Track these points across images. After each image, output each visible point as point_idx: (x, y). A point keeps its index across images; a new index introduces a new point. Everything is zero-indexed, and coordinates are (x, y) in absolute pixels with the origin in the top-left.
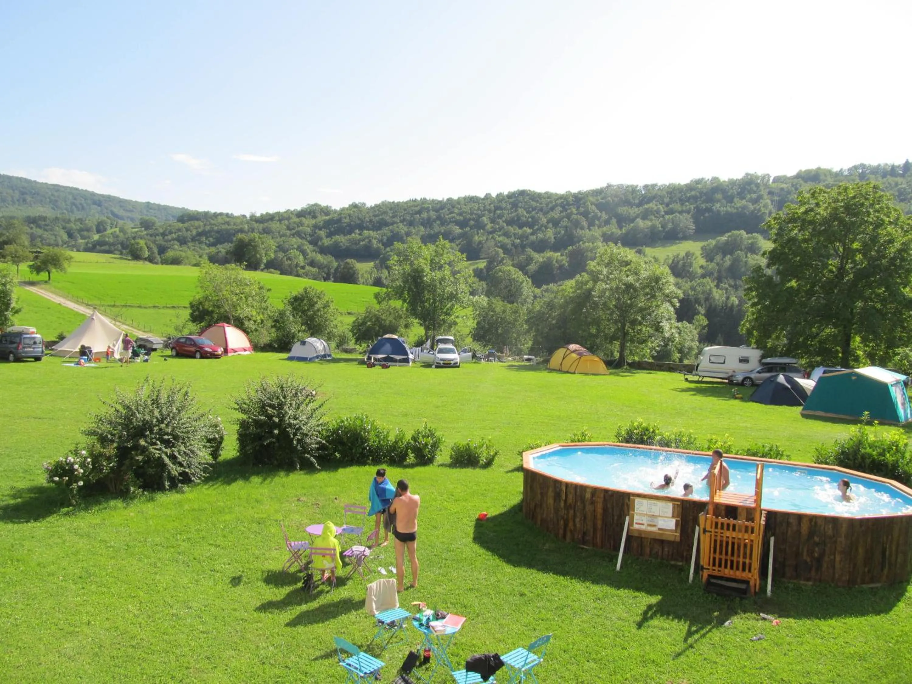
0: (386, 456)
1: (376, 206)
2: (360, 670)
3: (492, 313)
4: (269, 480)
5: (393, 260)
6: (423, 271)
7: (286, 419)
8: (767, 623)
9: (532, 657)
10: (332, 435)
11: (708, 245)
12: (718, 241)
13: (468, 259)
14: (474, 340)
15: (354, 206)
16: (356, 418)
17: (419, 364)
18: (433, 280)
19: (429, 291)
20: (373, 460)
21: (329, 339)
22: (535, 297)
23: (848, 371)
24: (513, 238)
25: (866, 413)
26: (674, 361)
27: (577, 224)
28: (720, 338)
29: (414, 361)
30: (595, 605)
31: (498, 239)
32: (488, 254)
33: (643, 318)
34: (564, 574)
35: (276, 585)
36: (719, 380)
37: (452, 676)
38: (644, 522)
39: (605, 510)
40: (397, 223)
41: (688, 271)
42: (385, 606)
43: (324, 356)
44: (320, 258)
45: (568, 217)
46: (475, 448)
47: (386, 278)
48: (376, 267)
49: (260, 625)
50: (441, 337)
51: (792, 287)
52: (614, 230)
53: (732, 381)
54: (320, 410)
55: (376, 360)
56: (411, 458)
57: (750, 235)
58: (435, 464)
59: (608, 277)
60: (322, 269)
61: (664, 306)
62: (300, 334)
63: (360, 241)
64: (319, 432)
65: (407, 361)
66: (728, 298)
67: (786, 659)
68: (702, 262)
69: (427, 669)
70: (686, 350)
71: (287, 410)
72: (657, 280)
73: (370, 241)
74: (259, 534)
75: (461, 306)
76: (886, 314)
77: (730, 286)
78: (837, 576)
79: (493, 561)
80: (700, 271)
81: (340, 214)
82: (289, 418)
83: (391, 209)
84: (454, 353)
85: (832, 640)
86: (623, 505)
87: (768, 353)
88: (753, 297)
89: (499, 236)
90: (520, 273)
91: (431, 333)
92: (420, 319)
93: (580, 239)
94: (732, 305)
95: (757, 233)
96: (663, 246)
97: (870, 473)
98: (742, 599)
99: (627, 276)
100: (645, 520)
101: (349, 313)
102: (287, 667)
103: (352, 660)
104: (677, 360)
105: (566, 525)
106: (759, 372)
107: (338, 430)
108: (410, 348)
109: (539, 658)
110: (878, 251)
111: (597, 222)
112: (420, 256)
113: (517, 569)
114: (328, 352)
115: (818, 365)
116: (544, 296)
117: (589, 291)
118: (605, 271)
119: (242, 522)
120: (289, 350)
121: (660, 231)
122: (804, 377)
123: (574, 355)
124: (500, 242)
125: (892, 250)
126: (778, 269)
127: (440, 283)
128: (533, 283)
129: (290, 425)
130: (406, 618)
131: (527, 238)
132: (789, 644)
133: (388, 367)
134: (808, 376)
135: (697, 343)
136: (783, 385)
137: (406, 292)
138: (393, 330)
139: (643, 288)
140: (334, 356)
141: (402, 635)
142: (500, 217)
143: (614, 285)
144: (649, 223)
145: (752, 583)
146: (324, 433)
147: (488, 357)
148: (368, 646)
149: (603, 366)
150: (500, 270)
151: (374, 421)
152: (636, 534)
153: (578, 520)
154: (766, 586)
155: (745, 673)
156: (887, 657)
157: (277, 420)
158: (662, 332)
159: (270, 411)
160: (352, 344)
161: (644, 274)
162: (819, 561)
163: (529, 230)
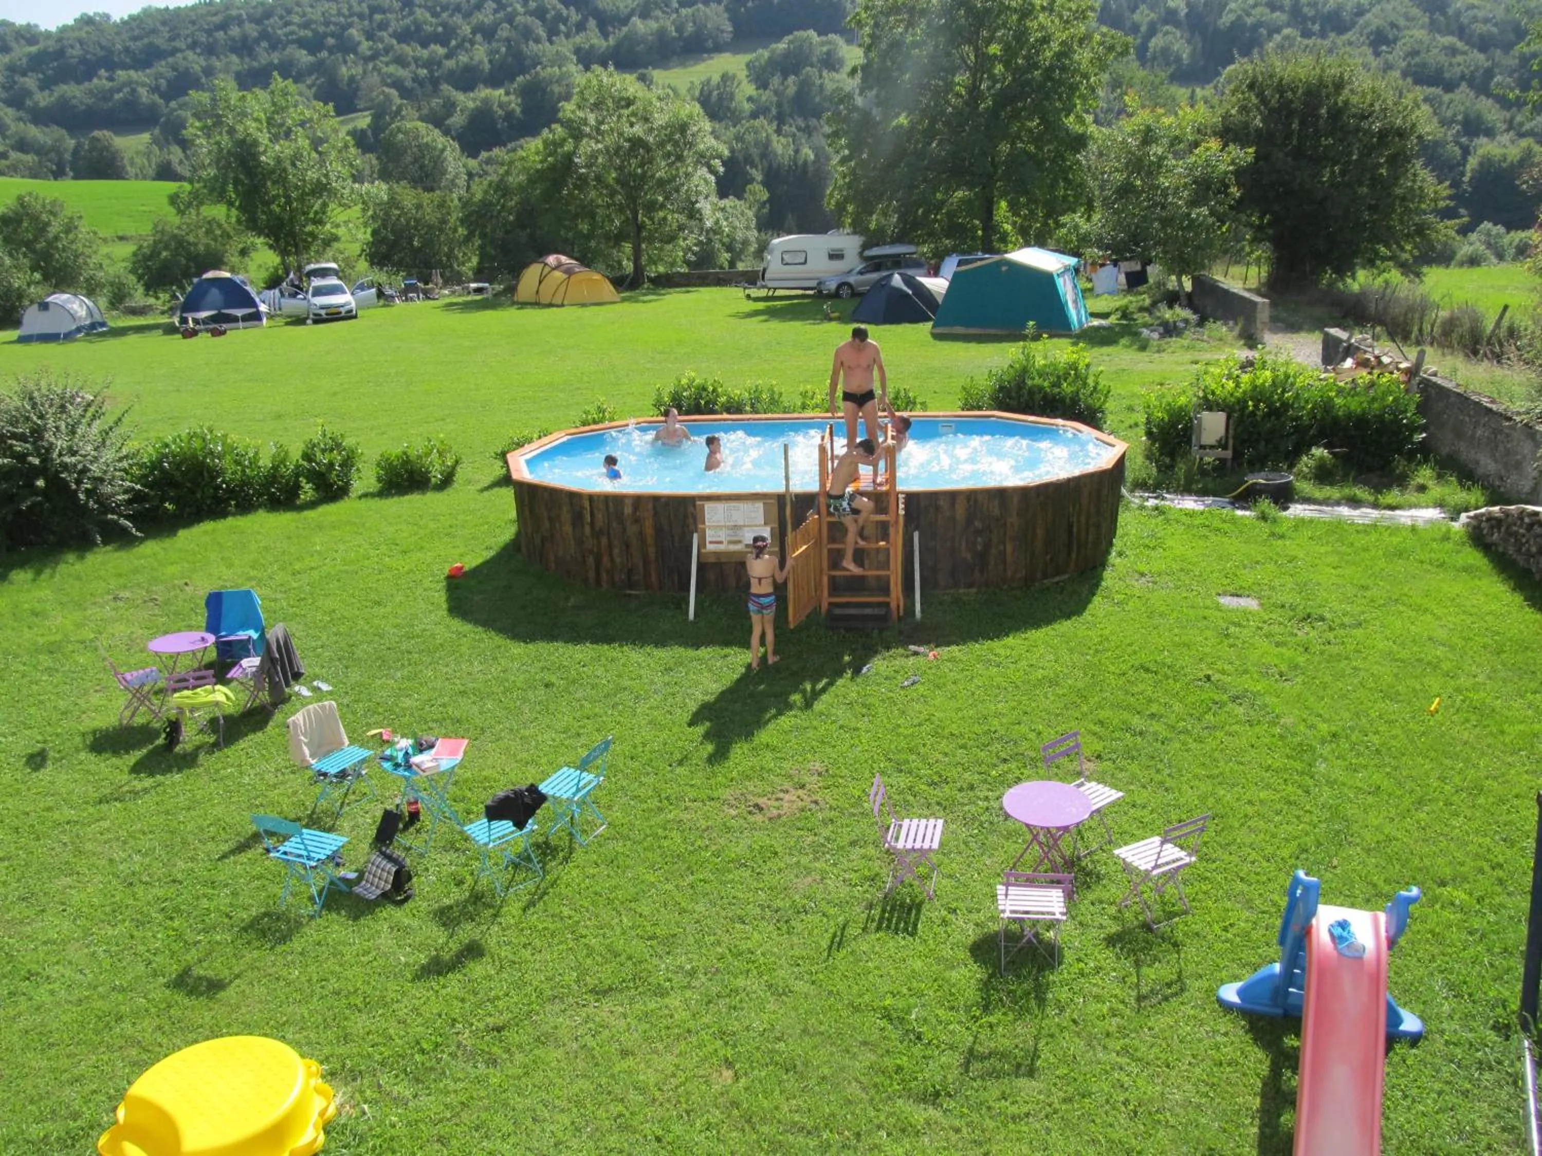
0: (261, 495)
1: (132, 18)
2: (309, 858)
3: (397, 212)
4: (47, 572)
5: (192, 129)
6: (256, 143)
7: (55, 455)
8: (921, 659)
9: (587, 777)
10: (152, 472)
11: (757, 59)
12: (773, 52)
13: (339, 112)
14: (372, 264)
15: (86, 21)
16: (191, 437)
17: (280, 321)
18: (279, 160)
19: (274, 183)
20: (237, 506)
21: (91, 292)
22: (470, 175)
23: (996, 257)
24: (413, 66)
25: (1031, 323)
26: (721, 267)
27: (527, 34)
28: (790, 220)
29: (271, 317)
30: (667, 679)
31: (385, 70)
32: (372, 100)
33: (667, 198)
34: (608, 639)
35: (116, 752)
36: (800, 292)
37: (461, 833)
38: (722, 539)
39: (659, 530)
40: (181, 51)
41: (729, 109)
42: (324, 747)
43: (93, 326)
44: (34, 132)
45: (510, 19)
46: (419, 457)
47: (181, 162)
48: (155, 141)
49: (106, 824)
50: (313, 266)
51: (900, 126)
52: (595, 41)
53: (820, 292)
54: (118, 431)
55: (196, 321)
56: (308, 491)
57: (824, 38)
58: (353, 494)
59: (598, 130)
60: (46, 154)
61: (699, 173)
62: (32, 289)
63: (113, 91)
64: (125, 470)
65: (256, 317)
66: (797, 151)
67: (953, 704)
68: (749, 89)
69: (418, 831)
70: (738, 246)
71: (52, 439)
72: (683, 128)
73: (134, 91)
74: (57, 671)
75: (340, 205)
76: (1043, 162)
77: (799, 129)
78: (1009, 573)
79: (490, 640)
80: (747, 107)
81: (60, 40)
82: (60, 455)
83: (164, 23)
84: (344, 292)
85: (1012, 666)
86: (685, 517)
87: (873, 239)
88: (842, 147)
89: (387, 64)
90: (437, 132)
91: (291, 259)
92: (267, 236)
93: (536, 61)
94: (805, 163)
95: (836, 33)
96: (683, 65)
97: (1041, 415)
98: (881, 630)
99: (632, 125)
100: (723, 536)
101: (121, 238)
102: (174, 881)
103: (288, 846)
104: (726, 265)
105: (598, 562)
106: (861, 273)
107: (161, 462)
108: (259, 293)
109: (597, 776)
110: (1027, 58)
111: (562, 28)
112: (244, 114)
113: (530, 646)
114: (98, 318)
115: (948, 252)
116: (486, 173)
117: (569, 157)
118: (592, 119)
119: (16, 656)
120: (16, 323)
121: (674, 39)
122: (928, 275)
123: (557, 274)
124: (390, 75)
125: (1048, 54)
126: (877, 96)
127: (294, 165)
128: (463, 149)
129: (65, 467)
130: (363, 761)
131: (439, 64)
132: (954, 683)
133: (223, 333)
134: (935, 272)
135: (756, 233)
136: (900, 290)
137: (230, 187)
138: (217, 263)
139: (662, 144)
140: (112, 324)
141: (362, 787)
142: (383, 26)
143: (609, 140)
144: (653, 25)
145: (893, 605)
146: (136, 471)
147: (405, 293)
148: (310, 816)
149: (609, 287)
150: (399, 130)
151: (225, 436)
152: (712, 560)
153: (616, 551)
154: (914, 605)
155: (898, 735)
156: (1086, 674)
157: (36, 461)
158: (701, 220)
159: (19, 447)
160: (139, 297)
161: (660, 119)
162: (983, 557)
163: (441, 51)
